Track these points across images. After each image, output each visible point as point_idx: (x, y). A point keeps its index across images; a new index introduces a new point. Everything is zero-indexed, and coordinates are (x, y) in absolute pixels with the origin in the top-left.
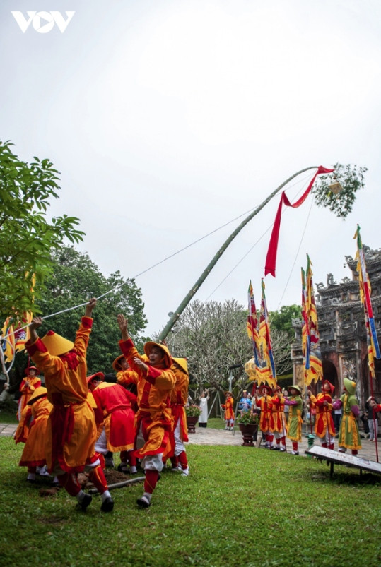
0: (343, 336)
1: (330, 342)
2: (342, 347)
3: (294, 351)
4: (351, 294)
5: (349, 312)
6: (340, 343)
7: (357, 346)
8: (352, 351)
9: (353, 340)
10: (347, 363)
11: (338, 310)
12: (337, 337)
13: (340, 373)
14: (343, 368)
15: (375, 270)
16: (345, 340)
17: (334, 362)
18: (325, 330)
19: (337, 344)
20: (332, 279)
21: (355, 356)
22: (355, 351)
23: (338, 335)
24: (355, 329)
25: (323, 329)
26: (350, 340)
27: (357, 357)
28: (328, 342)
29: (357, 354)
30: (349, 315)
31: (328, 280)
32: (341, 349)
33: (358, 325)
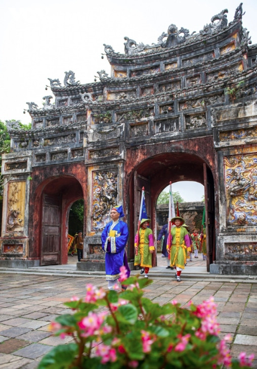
0: (98, 142)
1: (73, 151)
2: (95, 156)
3: (7, 164)
4: (110, 93)
5: (110, 112)
6: (91, 151)
7: (122, 154)
8: (113, 162)
9: (116, 147)
10: (100, 177)
11: (91, 109)
12: (88, 143)
13: (87, 191)
14: (93, 184)
15: (149, 65)
16: (100, 148)
17: (78, 178)
18: (64, 137)
19: (87, 154)
20: (73, 77)
21: (117, 169)
22: (118, 161)
23: (90, 140)
24: (120, 133)
25: (63, 134)
26: (109, 148)
27: (120, 170)
28: (69, 151)
29: (120, 165)
30: (110, 115)
31: (67, 78)
32: (94, 159)
33: (126, 128)
